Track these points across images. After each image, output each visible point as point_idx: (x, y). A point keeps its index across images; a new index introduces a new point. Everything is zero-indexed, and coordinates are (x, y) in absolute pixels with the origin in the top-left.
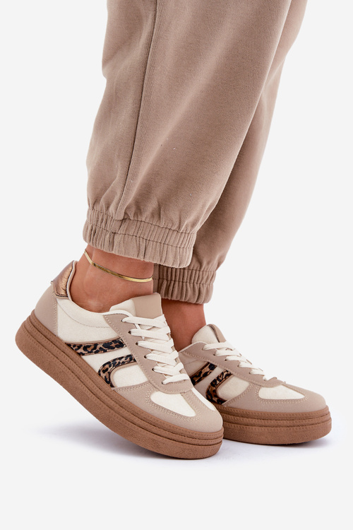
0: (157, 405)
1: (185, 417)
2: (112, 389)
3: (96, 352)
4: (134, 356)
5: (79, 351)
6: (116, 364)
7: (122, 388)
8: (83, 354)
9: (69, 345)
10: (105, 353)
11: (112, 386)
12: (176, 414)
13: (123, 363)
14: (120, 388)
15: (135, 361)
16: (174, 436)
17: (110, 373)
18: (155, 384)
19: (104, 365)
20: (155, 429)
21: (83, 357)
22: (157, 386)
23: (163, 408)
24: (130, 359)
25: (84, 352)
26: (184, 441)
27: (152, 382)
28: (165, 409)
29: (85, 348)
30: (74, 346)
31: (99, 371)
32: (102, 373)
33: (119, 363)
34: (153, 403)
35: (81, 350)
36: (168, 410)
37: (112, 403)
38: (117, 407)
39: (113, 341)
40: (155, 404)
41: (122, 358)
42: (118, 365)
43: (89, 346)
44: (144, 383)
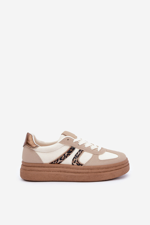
0: (104, 160)
1: (116, 158)
2: (83, 166)
3: (66, 157)
4: (82, 149)
5: (58, 162)
6: (77, 156)
7: (87, 163)
8: (61, 162)
9: (52, 163)
10: (70, 155)
11: (82, 165)
12: (112, 159)
13: (80, 154)
14: (86, 164)
15: (83, 151)
16: (117, 168)
17: (77, 161)
18: (96, 154)
19: (73, 160)
20: (109, 169)
21: (61, 163)
22: (97, 154)
23: (107, 160)
24: (81, 151)
25: (60, 161)
26: (121, 167)
27: (95, 153)
28: (108, 160)
29: (61, 159)
30: (55, 161)
31: (72, 163)
32: (74, 164)
33: (78, 155)
34: (102, 160)
35: (59, 161)
36: (109, 160)
37: (87, 171)
38: (90, 171)
39: (70, 149)
40: (103, 160)
41: (78, 153)
42: (79, 156)
43: (62, 157)
44: (93, 156)
